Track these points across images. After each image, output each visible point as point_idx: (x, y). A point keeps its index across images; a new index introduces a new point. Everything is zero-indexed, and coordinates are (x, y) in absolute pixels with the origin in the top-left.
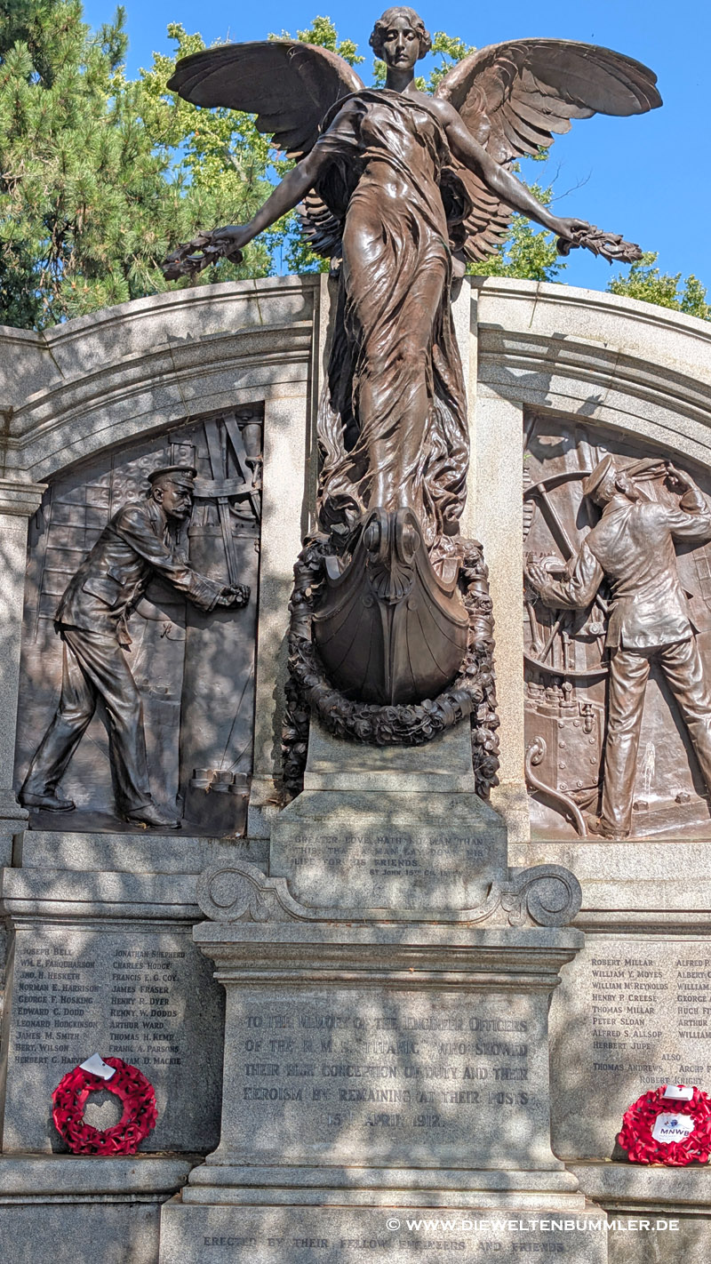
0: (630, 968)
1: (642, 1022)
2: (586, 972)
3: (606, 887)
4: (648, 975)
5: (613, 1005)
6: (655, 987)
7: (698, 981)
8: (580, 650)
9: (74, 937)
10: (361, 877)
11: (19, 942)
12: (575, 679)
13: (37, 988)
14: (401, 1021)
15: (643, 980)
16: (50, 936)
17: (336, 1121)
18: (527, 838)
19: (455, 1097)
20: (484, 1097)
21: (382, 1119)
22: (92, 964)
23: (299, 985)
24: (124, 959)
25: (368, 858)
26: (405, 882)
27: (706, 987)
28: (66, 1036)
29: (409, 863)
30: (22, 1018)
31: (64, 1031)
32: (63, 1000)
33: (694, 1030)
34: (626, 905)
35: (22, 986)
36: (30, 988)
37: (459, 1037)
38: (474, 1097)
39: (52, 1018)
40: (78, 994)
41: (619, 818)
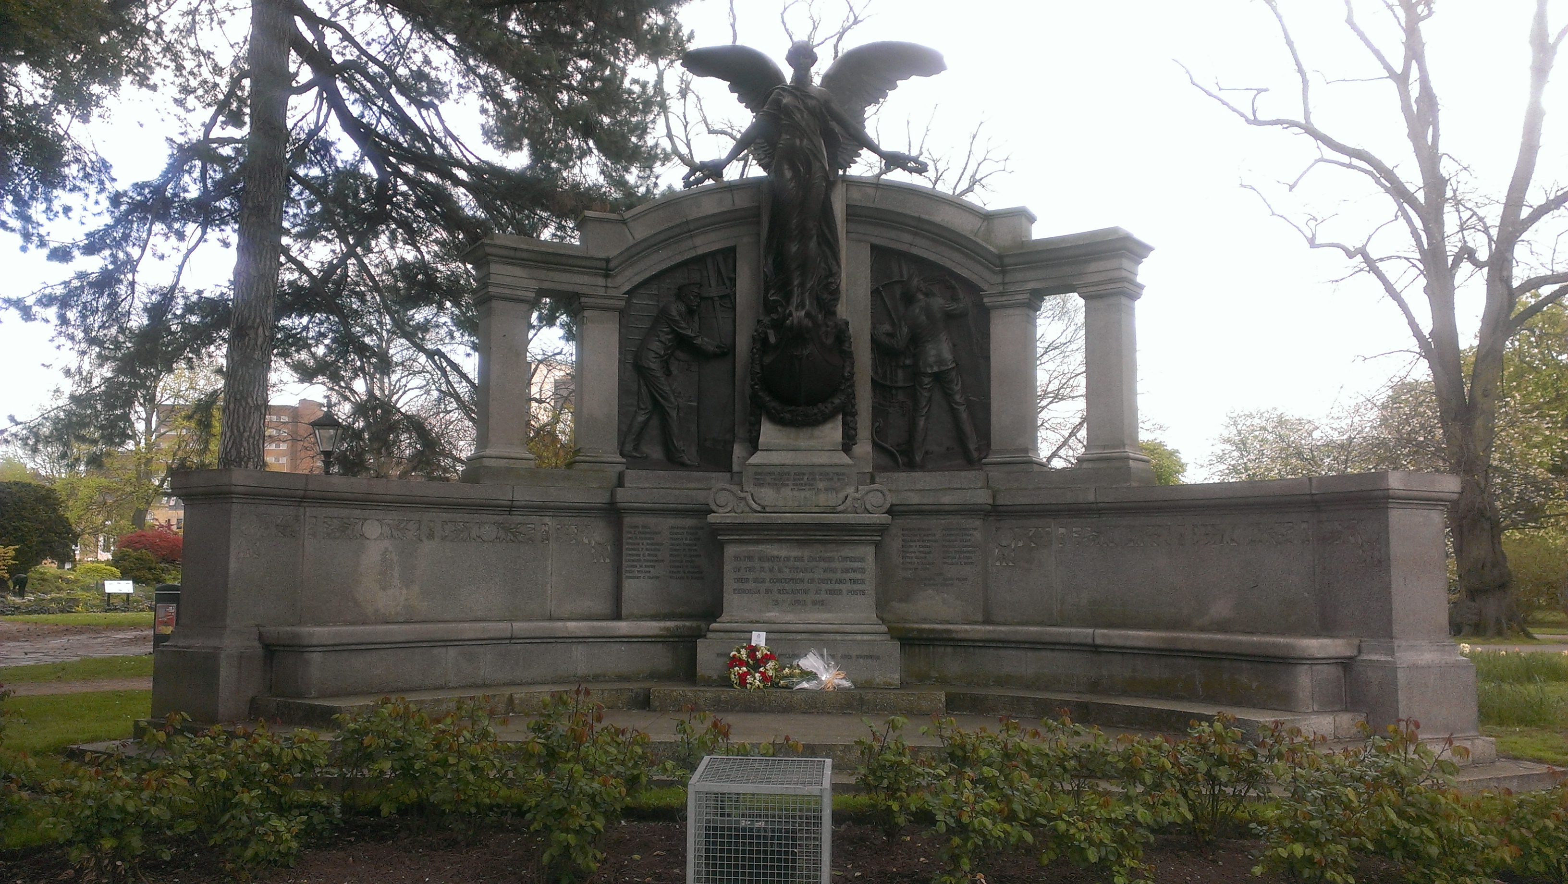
0: (919, 532)
1: (925, 557)
2: (899, 534)
3: (909, 494)
4: (928, 535)
5: (911, 550)
6: (931, 541)
7: (953, 538)
8: (900, 373)
9: (651, 521)
10: (787, 492)
11: (625, 523)
12: (897, 388)
13: (634, 544)
14: (806, 558)
15: (925, 538)
16: (639, 520)
17: (776, 603)
18: (871, 470)
19: (831, 592)
20: (844, 592)
21: (798, 602)
22: (660, 533)
23: (758, 542)
24: (675, 531)
25: (790, 483)
26: (808, 494)
27: (956, 541)
28: (648, 566)
29: (810, 485)
30: (628, 558)
31: (649, 564)
32: (647, 549)
33: (950, 561)
34: (918, 502)
35: (628, 544)
36: (631, 544)
37: (833, 565)
38: (840, 592)
39: (641, 557)
40: (653, 547)
41: (918, 458)
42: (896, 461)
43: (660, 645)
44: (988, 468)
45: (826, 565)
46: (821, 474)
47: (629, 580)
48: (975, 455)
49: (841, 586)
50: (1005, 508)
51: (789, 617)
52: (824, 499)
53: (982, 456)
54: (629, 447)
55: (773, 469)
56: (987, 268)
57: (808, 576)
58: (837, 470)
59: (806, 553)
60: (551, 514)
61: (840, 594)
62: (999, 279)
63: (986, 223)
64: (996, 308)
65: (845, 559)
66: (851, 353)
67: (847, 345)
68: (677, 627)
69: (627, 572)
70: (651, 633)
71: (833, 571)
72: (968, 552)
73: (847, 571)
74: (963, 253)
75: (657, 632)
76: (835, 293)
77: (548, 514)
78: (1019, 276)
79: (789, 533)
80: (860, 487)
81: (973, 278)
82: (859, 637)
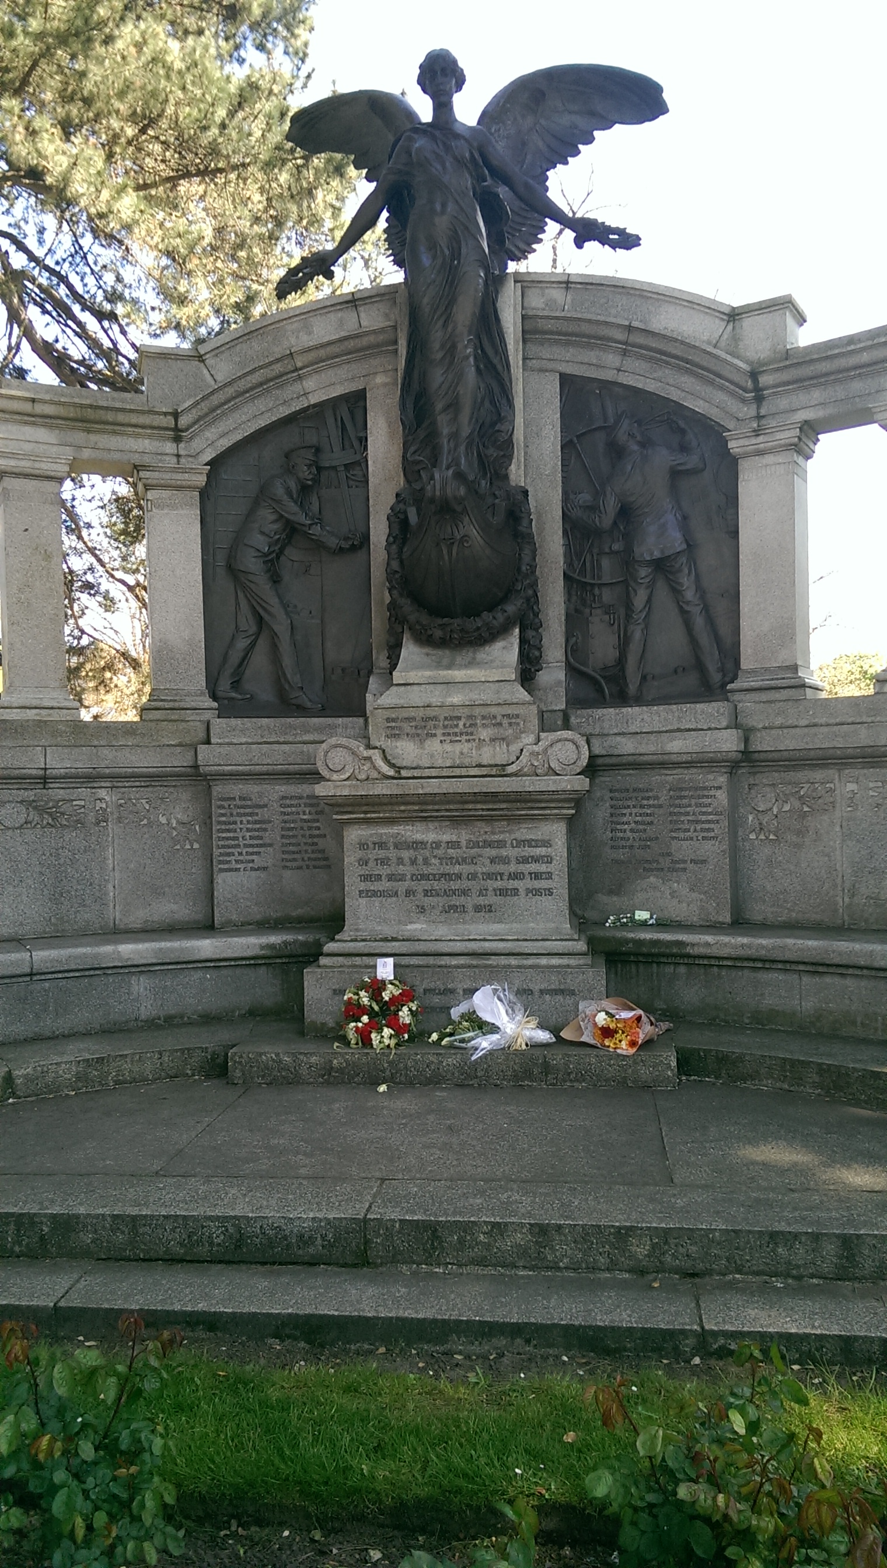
0: (635, 794)
1: (645, 830)
2: (606, 798)
3: (618, 738)
4: (648, 798)
5: (625, 819)
6: (654, 806)
7: (685, 801)
8: (606, 563)
9: (252, 789)
10: (434, 745)
11: (214, 794)
12: (600, 585)
13: (230, 823)
14: (464, 843)
15: (645, 802)
16: (236, 789)
17: (422, 910)
18: (563, 707)
19: (502, 892)
20: (522, 892)
21: (454, 908)
22: (266, 806)
23: (391, 821)
24: (288, 802)
25: (439, 732)
26: (465, 747)
27: (690, 806)
28: (252, 854)
29: (467, 734)
30: (221, 843)
31: (250, 850)
32: (248, 830)
33: (682, 835)
34: (632, 751)
35: (219, 823)
36: (225, 823)
37: (504, 852)
38: (515, 892)
39: (242, 842)
40: (258, 826)
41: (632, 688)
42: (601, 691)
43: (262, 970)
44: (737, 697)
45: (494, 852)
46: (484, 717)
47: (224, 875)
48: (716, 677)
49: (516, 884)
50: (763, 756)
51: (441, 931)
52: (489, 755)
53: (727, 679)
54: (224, 685)
55: (412, 713)
56: (732, 394)
57: (465, 869)
58: (509, 710)
59: (463, 835)
60: (108, 784)
61: (516, 894)
62: (751, 411)
63: (730, 327)
64: (747, 455)
65: (521, 843)
66: (531, 536)
67: (525, 523)
68: (285, 943)
69: (220, 862)
70: (249, 953)
71: (505, 861)
72: (709, 822)
73: (525, 860)
74: (696, 375)
75: (257, 952)
76: (507, 447)
77: (103, 784)
78: (783, 403)
79: (436, 807)
80: (543, 735)
81: (714, 413)
82: (544, 961)
